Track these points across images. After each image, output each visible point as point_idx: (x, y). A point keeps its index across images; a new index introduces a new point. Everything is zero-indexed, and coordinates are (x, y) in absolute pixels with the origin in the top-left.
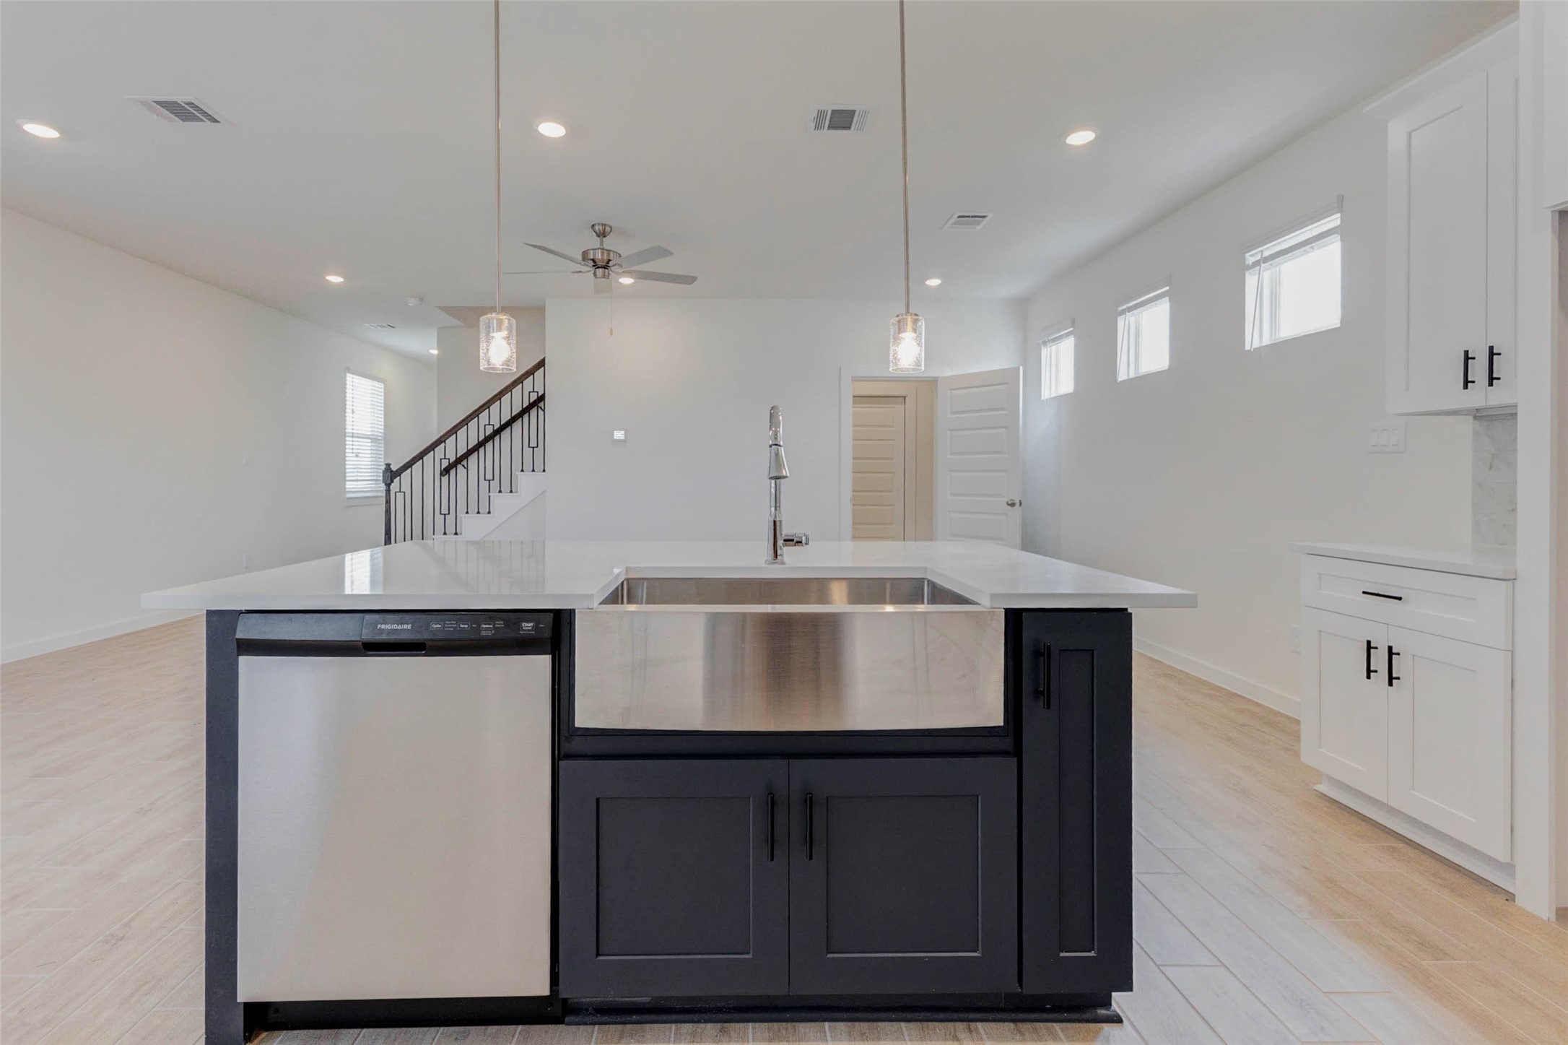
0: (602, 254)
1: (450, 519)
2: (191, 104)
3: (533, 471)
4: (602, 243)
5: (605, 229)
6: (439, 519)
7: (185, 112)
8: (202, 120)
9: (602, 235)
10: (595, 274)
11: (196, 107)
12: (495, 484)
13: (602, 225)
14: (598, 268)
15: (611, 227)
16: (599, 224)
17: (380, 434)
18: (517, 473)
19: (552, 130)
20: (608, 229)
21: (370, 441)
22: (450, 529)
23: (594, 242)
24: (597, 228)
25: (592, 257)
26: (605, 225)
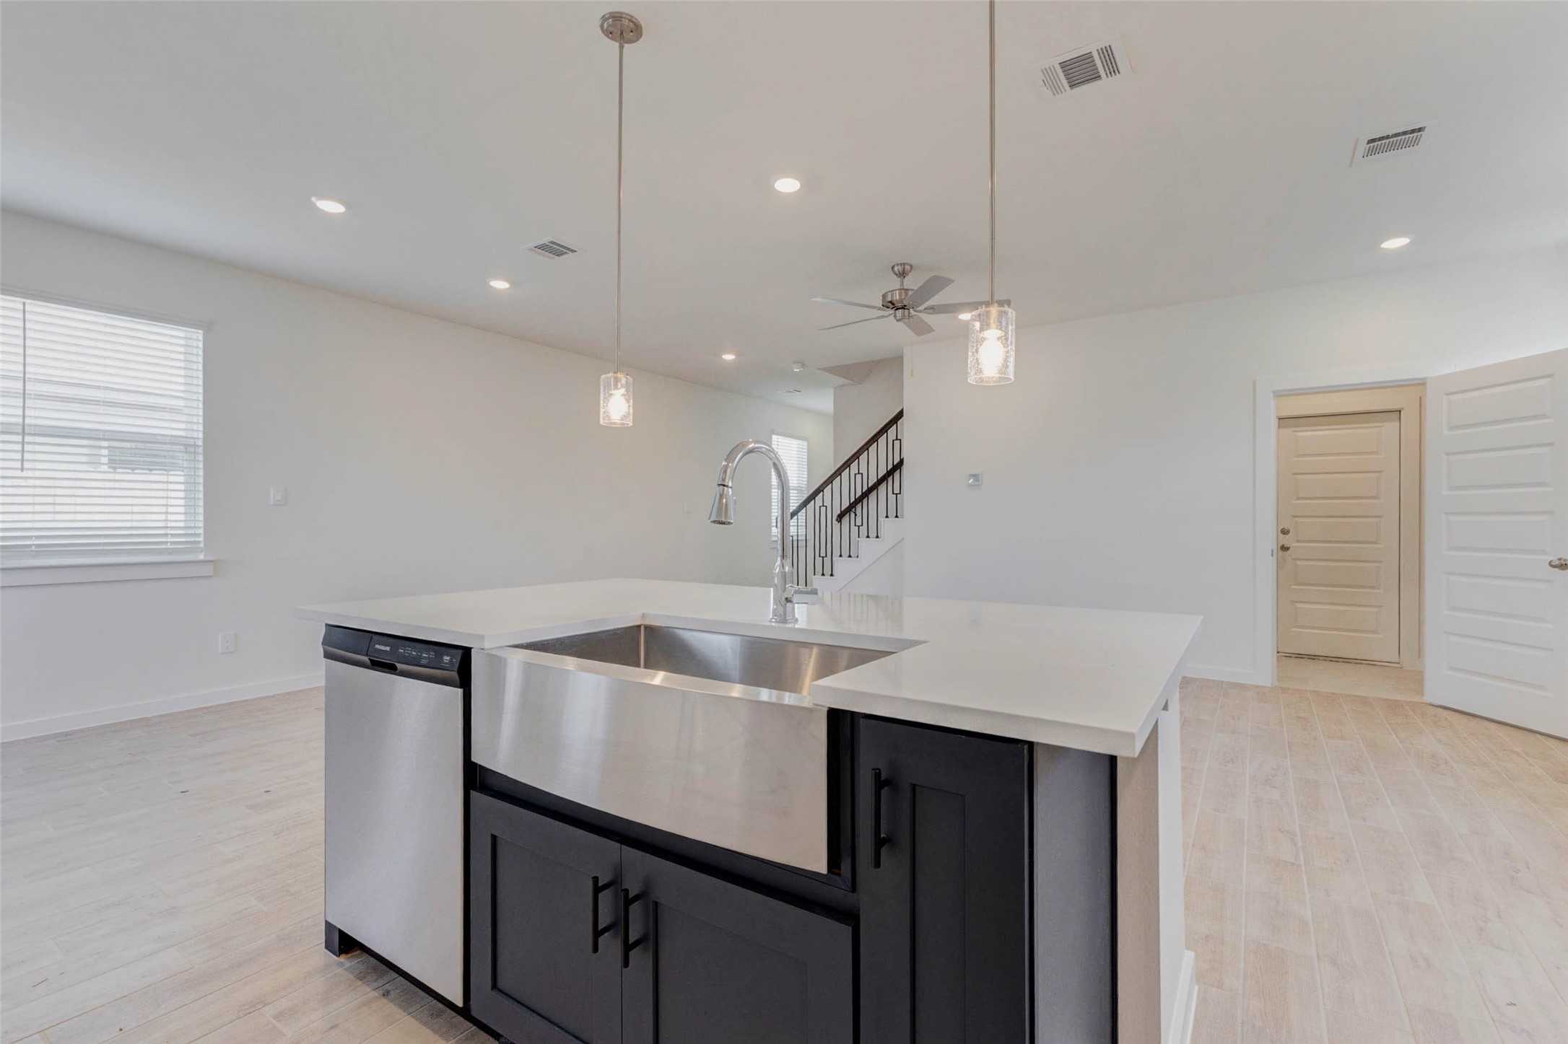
0: (900, 294)
1: (827, 560)
2: (552, 242)
3: (897, 517)
4: (902, 283)
5: (904, 269)
6: (819, 560)
7: (555, 249)
8: (566, 253)
9: (903, 274)
10: (895, 316)
11: (555, 243)
12: (863, 529)
13: (901, 264)
14: (897, 309)
15: (911, 266)
16: (898, 265)
17: (804, 486)
18: (882, 519)
19: (787, 185)
20: (907, 267)
21: (796, 492)
22: (827, 571)
23: (895, 283)
24: (896, 268)
25: (889, 300)
26: (904, 264)
